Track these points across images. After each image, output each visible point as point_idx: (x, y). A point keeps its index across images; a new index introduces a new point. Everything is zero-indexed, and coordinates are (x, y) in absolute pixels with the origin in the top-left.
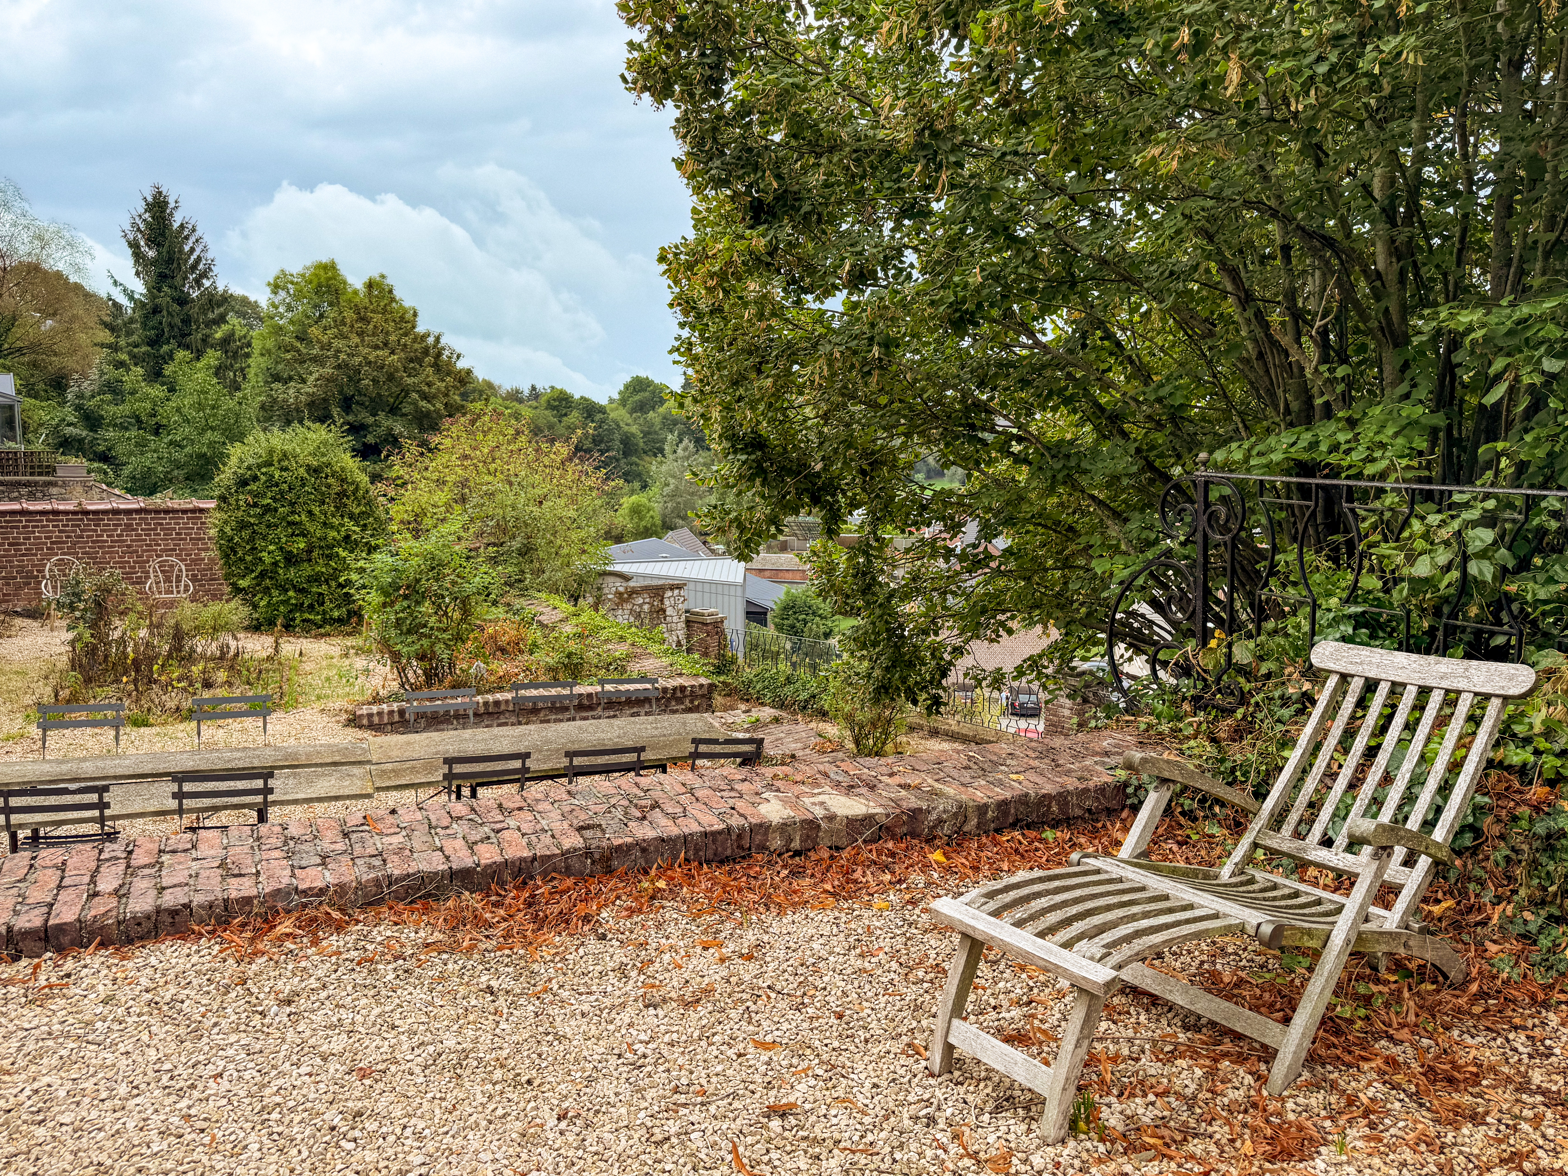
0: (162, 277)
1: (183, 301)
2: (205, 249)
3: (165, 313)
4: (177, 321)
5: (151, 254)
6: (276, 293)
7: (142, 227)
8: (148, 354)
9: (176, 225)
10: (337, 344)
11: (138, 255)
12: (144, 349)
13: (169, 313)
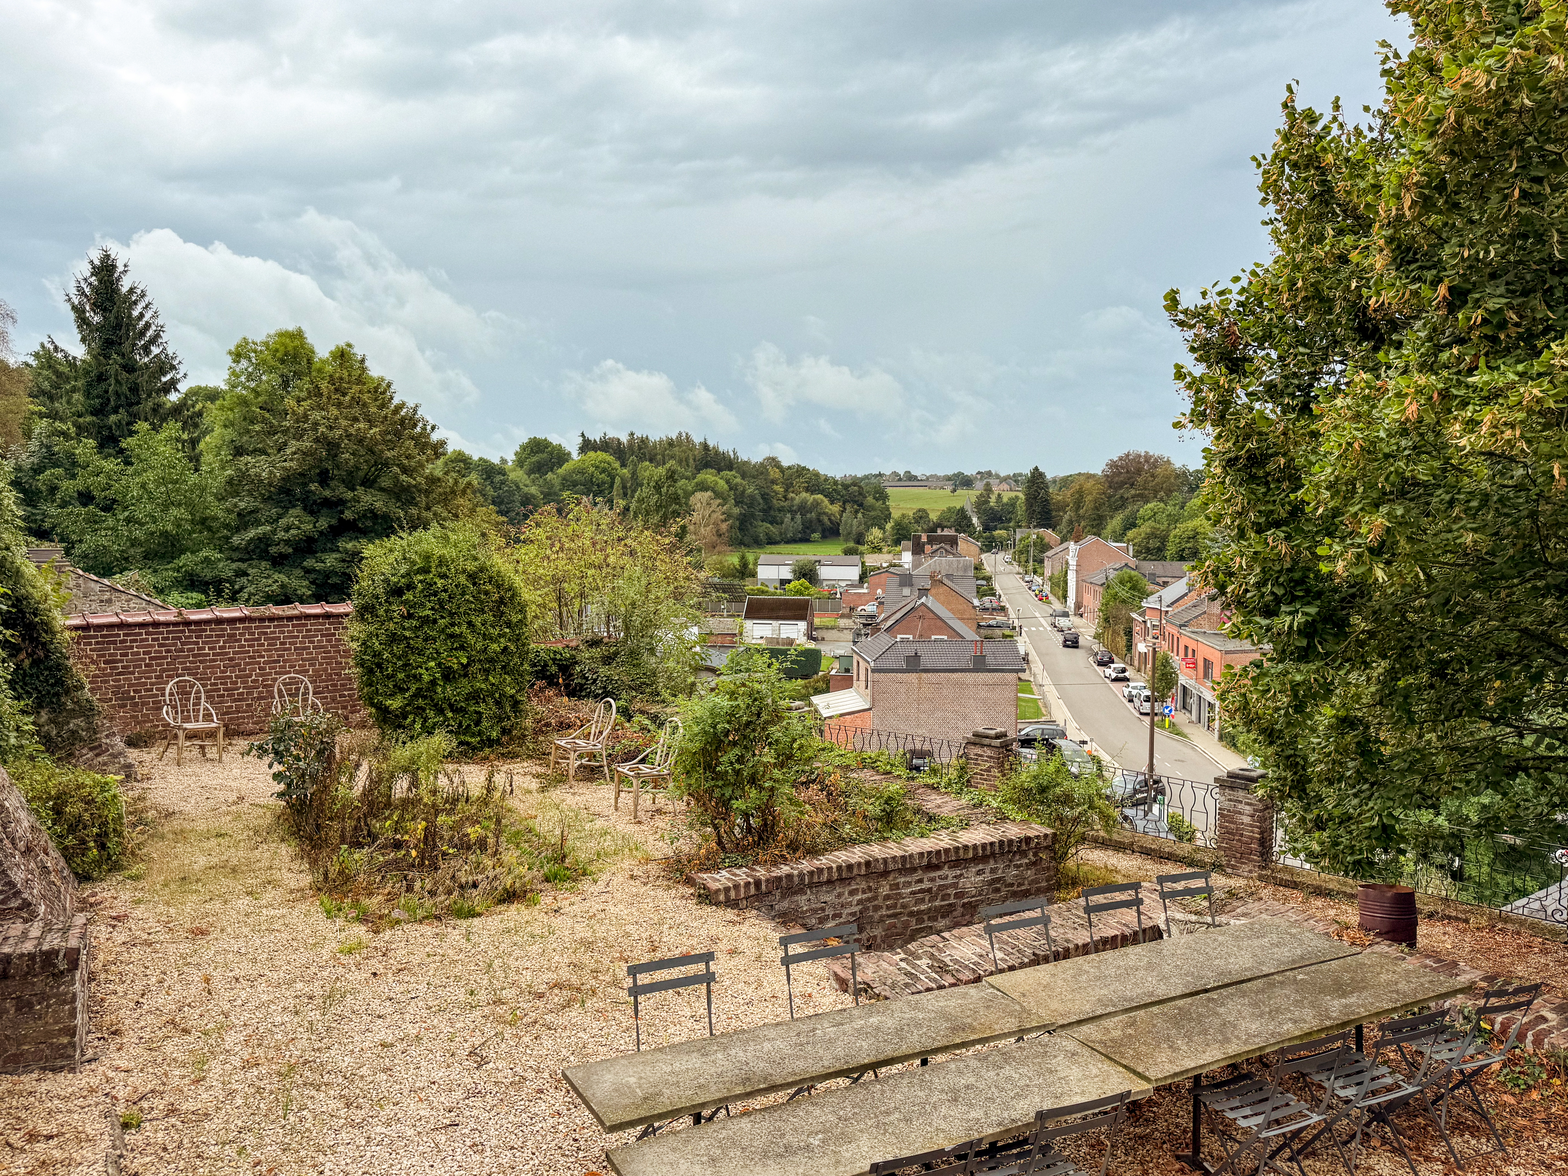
0: (108, 344)
1: (130, 368)
2: (155, 315)
3: (113, 381)
4: (125, 389)
5: (97, 319)
6: (238, 362)
7: (87, 290)
8: (93, 424)
9: (124, 290)
10: (316, 415)
11: (82, 321)
12: (89, 419)
13: (117, 381)
